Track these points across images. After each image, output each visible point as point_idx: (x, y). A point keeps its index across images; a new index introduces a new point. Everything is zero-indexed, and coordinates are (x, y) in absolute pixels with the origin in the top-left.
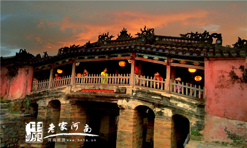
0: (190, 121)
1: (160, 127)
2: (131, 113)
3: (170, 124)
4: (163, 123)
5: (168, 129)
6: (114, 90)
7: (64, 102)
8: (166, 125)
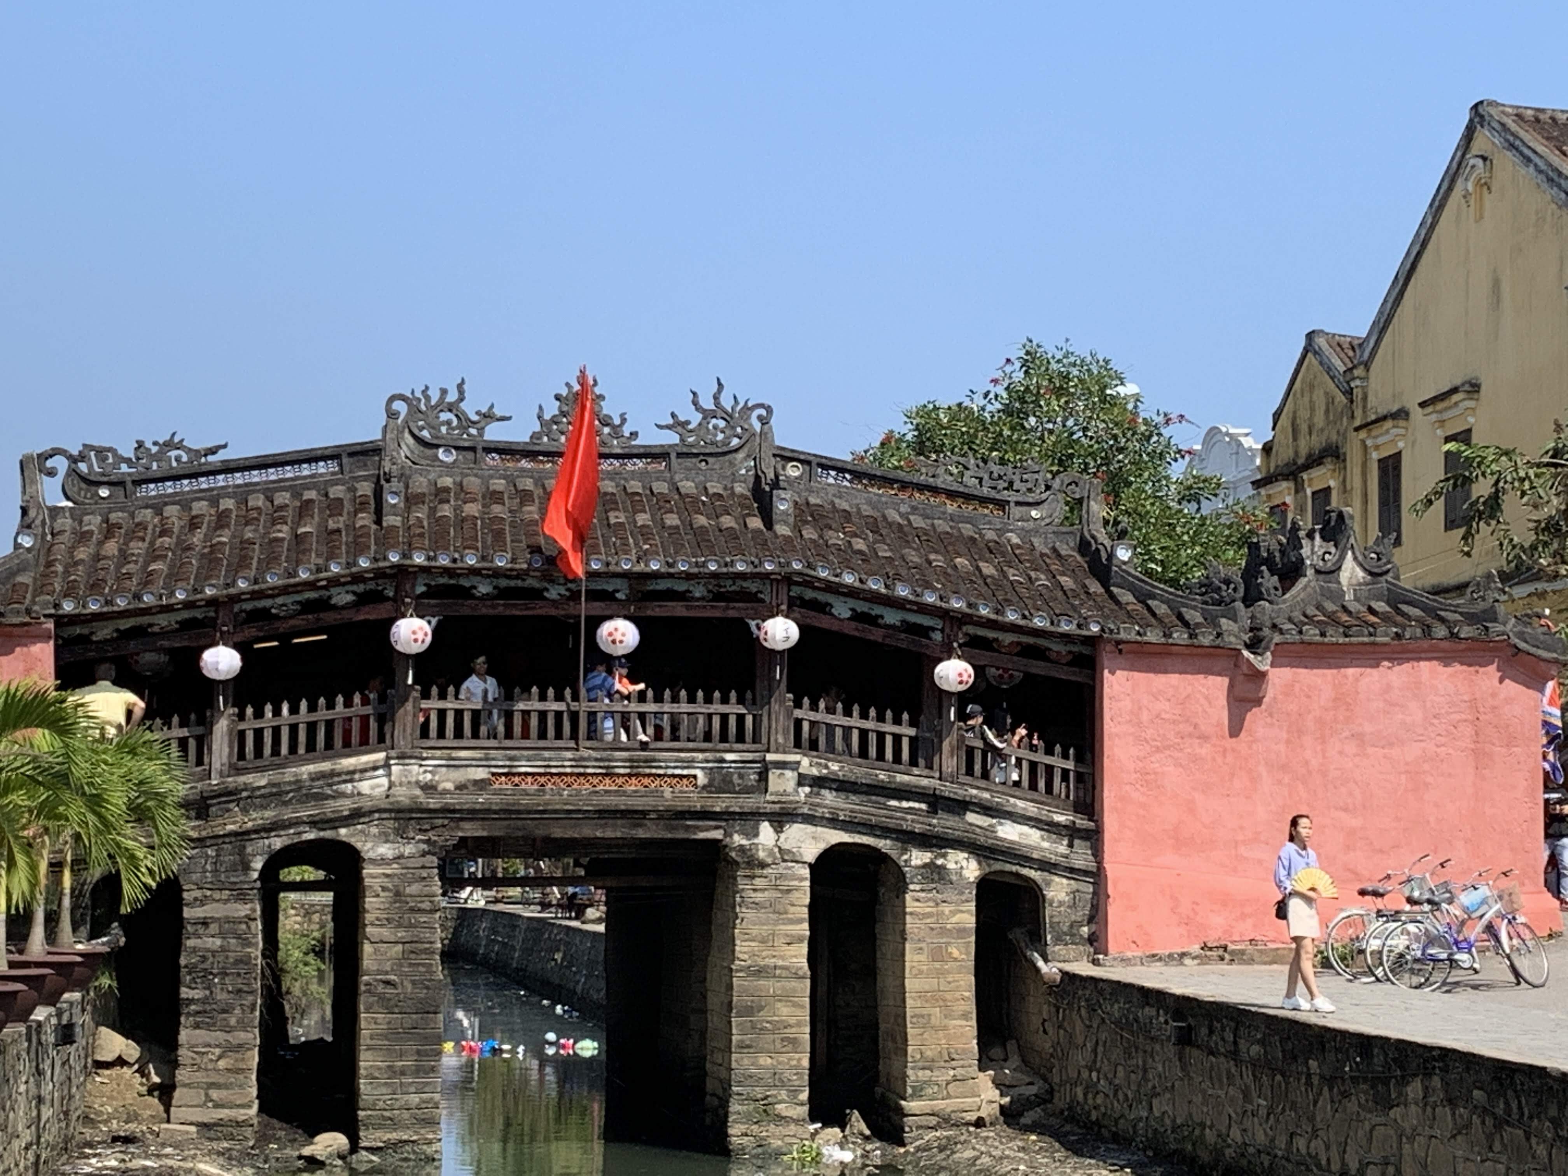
0: (1049, 894)
1: (932, 929)
2: (796, 883)
3: (968, 912)
4: (943, 913)
5: (961, 932)
6: (695, 777)
7: (385, 850)
8: (954, 920)
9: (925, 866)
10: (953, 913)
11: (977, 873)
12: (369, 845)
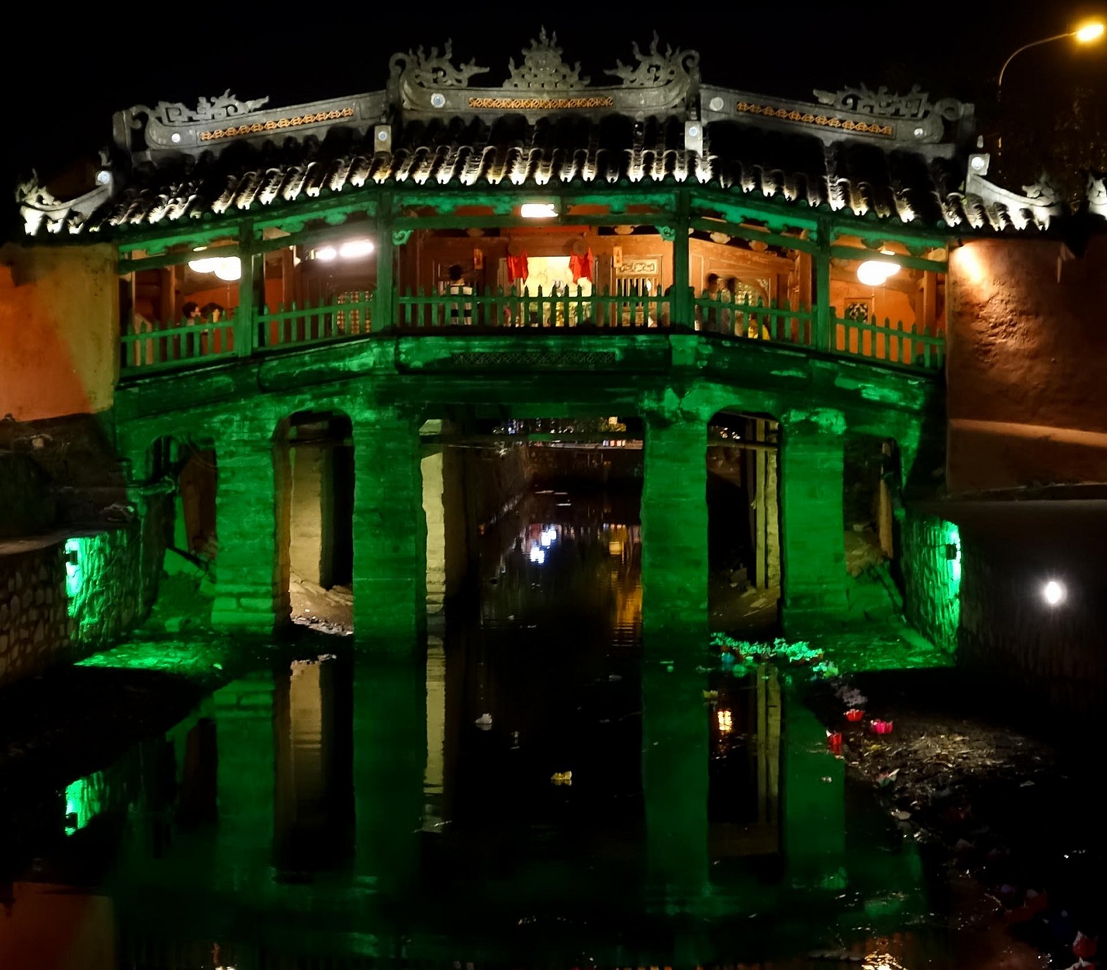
0: (903, 444)
2: (696, 438)
3: (838, 459)
4: (816, 460)
5: (832, 476)
6: (614, 354)
7: (369, 415)
8: (826, 466)
9: (801, 422)
10: (824, 461)
11: (844, 428)
12: (357, 411)
